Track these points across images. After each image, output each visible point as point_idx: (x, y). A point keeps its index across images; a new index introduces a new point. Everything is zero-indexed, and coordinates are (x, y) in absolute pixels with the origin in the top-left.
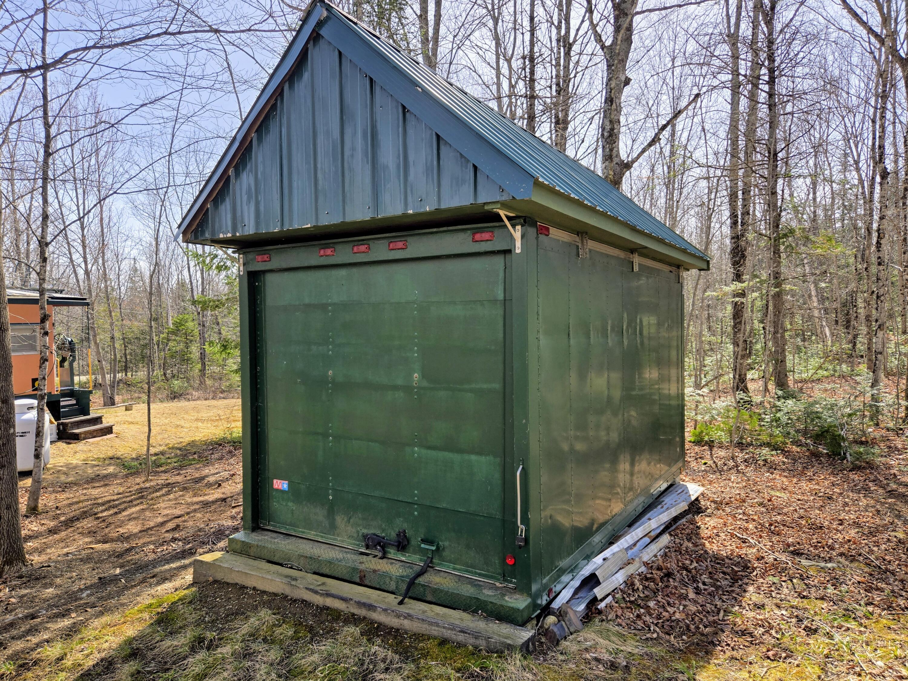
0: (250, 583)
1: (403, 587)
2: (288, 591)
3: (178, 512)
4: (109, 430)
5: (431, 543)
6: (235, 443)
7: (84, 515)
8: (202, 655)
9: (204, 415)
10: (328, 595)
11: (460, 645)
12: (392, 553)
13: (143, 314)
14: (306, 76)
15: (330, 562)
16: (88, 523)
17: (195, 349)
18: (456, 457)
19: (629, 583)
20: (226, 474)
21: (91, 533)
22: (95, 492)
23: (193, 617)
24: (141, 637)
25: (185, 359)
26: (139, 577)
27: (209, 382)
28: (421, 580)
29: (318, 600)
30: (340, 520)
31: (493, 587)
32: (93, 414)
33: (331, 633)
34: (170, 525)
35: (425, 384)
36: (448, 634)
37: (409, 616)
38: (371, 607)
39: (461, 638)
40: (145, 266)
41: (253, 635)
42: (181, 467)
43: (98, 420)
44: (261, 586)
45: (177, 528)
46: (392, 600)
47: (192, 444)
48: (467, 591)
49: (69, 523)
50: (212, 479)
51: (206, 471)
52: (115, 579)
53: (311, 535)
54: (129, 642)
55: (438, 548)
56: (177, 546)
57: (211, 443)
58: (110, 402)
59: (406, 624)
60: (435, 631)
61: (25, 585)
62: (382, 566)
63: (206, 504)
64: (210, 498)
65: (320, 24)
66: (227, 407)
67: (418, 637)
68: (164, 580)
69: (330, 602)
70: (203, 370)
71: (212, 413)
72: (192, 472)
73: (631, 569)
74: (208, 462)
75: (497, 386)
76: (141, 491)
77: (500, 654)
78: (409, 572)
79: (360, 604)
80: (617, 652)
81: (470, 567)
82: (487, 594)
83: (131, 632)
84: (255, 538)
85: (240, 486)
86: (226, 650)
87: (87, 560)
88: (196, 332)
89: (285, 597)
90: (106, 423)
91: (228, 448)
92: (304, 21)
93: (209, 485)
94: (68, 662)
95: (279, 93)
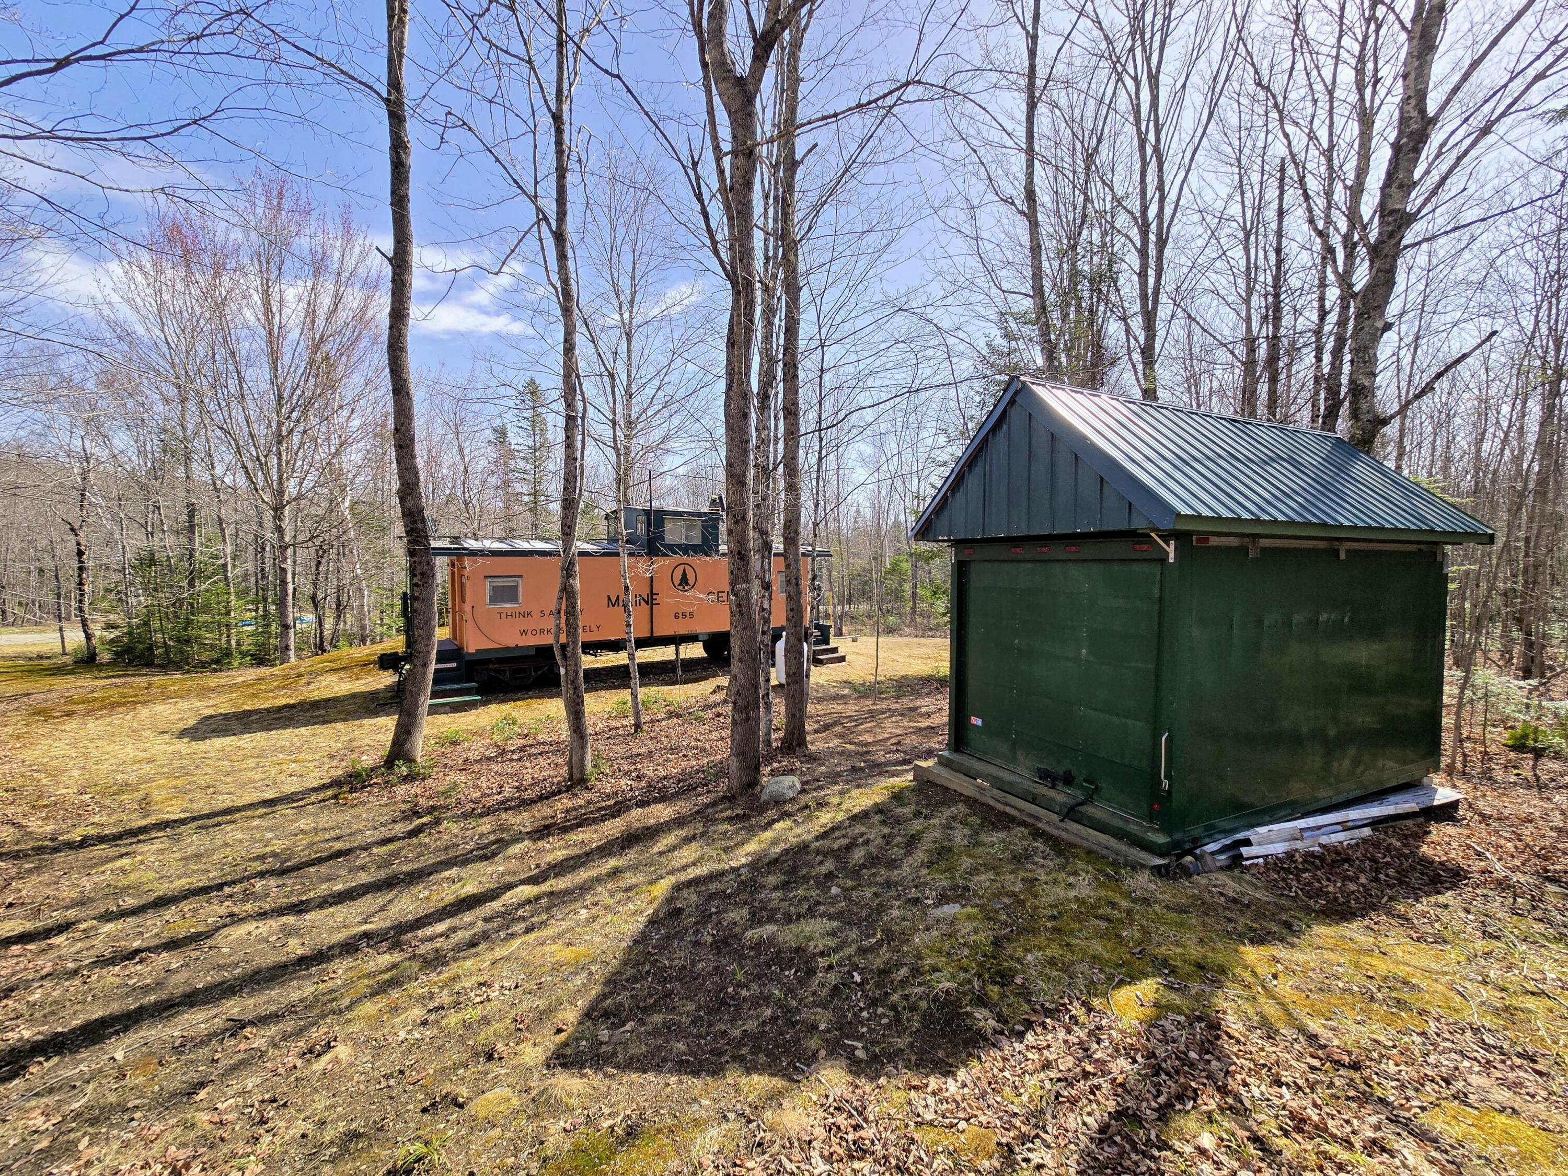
0: (952, 786)
1: (1065, 810)
2: (978, 796)
3: (899, 732)
4: (842, 659)
5: (1091, 783)
6: (942, 681)
7: (835, 724)
8: (921, 821)
9: (915, 652)
10: (1007, 804)
11: (1103, 857)
12: (1060, 786)
13: (867, 553)
14: (1005, 427)
15: (1010, 783)
16: (838, 729)
17: (907, 587)
18: (1115, 720)
19: (1290, 855)
20: (934, 708)
21: (841, 736)
22: (840, 708)
23: (914, 799)
24: (883, 803)
25: (897, 596)
26: (877, 770)
27: (918, 620)
28: (1080, 808)
29: (1000, 807)
30: (1020, 756)
31: (1140, 825)
32: (832, 645)
33: (1007, 828)
34: (894, 740)
35: (1091, 658)
36: (1095, 848)
37: (1065, 830)
38: (1038, 818)
39: (1105, 852)
40: (867, 513)
41: (954, 818)
42: (898, 697)
43: (835, 650)
44: (959, 790)
45: (899, 743)
46: (1055, 818)
47: (905, 677)
48: (1116, 822)
49: (826, 727)
50: (923, 710)
51: (918, 703)
52: (862, 769)
53: (998, 762)
54: (876, 804)
55: (1097, 788)
56: (900, 756)
57: (921, 679)
58: (840, 633)
59: (1064, 835)
60: (1085, 844)
61: (808, 762)
62: (1051, 793)
63: (920, 729)
64: (922, 725)
65: (1016, 393)
66: (935, 646)
67: (1071, 845)
68: (893, 776)
69: (1008, 809)
70: (913, 609)
71: (923, 651)
72: (906, 702)
73: (1299, 845)
74: (920, 696)
75: (1151, 666)
76: (870, 711)
77: (1134, 869)
78: (1072, 802)
79: (1030, 815)
80: (1243, 894)
81: (1121, 806)
82: (1133, 828)
83: (878, 799)
84: (956, 757)
85: (946, 719)
86: (936, 821)
87: (841, 754)
88: (910, 573)
89: (976, 801)
90: (840, 653)
91: (936, 685)
92: (1005, 390)
93: (922, 715)
94: (844, 807)
95: (985, 440)
